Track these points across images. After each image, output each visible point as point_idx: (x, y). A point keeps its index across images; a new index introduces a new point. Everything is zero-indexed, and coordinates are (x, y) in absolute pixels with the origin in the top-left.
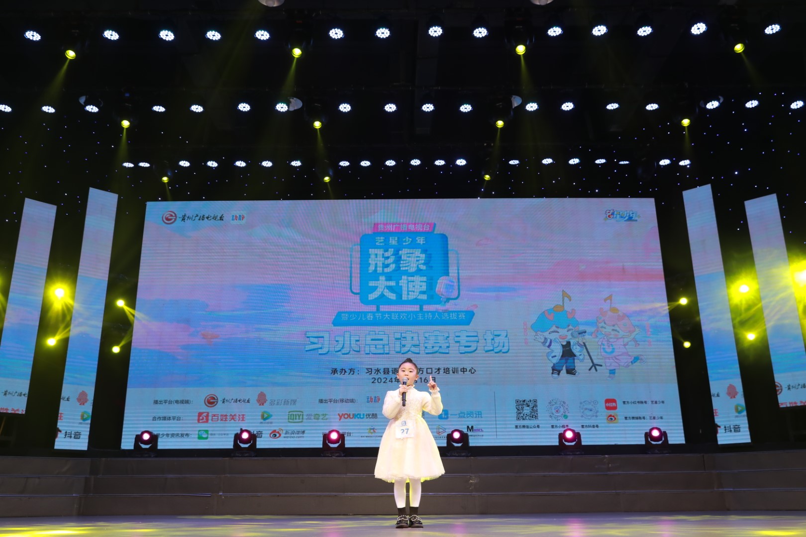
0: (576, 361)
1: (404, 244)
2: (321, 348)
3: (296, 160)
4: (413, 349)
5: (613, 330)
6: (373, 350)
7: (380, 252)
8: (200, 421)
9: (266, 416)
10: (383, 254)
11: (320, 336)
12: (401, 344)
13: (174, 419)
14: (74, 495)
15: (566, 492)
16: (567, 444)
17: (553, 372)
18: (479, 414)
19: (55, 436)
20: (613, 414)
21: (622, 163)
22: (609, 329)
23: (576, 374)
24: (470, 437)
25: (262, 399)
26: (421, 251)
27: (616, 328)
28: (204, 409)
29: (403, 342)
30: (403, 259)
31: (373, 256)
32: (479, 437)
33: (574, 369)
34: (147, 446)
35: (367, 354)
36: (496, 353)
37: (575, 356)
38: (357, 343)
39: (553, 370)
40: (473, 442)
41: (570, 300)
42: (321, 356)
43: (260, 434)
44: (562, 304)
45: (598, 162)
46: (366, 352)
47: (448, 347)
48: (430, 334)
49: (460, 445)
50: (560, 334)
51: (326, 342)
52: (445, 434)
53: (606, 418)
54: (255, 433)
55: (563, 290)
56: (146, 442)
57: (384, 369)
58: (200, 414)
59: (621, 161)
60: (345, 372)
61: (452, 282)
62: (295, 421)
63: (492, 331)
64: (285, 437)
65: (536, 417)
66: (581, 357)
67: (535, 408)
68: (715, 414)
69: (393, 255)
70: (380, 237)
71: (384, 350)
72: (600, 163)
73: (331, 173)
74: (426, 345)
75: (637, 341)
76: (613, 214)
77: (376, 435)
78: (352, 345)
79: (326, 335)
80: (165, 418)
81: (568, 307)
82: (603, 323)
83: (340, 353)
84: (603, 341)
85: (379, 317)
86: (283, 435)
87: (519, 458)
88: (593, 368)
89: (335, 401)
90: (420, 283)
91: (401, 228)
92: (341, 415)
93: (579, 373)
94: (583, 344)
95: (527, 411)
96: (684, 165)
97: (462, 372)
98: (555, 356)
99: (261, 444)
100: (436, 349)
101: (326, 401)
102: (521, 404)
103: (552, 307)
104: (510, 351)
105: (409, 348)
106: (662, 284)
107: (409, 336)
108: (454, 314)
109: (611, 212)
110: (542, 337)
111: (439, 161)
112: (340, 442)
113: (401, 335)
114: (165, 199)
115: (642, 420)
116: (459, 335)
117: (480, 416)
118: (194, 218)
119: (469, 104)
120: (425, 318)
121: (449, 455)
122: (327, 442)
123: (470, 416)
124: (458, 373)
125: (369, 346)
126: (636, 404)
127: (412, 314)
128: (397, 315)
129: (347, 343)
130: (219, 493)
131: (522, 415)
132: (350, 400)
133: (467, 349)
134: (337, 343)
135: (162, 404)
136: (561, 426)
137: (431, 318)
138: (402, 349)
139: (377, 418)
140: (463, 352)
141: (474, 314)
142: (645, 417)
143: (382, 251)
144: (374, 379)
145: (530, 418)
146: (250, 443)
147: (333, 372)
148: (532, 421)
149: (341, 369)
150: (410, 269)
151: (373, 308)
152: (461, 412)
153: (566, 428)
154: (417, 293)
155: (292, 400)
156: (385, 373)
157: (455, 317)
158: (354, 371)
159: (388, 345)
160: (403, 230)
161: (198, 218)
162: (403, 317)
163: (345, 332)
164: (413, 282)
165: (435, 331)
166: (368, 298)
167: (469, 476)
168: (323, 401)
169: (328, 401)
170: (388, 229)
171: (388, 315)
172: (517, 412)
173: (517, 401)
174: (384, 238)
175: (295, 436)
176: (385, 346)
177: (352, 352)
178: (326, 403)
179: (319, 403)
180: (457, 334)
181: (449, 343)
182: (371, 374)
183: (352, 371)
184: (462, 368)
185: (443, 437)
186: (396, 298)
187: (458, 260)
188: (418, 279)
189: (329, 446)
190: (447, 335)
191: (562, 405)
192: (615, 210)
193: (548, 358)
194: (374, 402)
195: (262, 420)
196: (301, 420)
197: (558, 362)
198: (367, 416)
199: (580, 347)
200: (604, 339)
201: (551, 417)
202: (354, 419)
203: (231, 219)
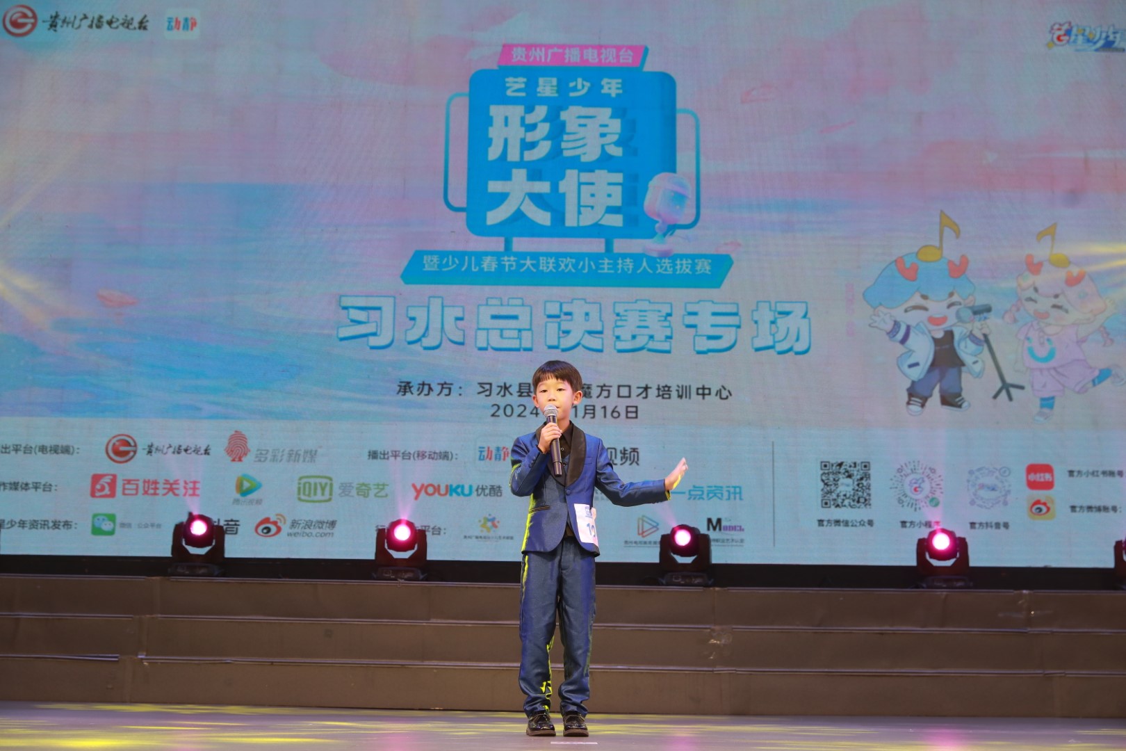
0: (964, 375)
1: (572, 94)
2: (374, 334)
4: (590, 341)
5: (1055, 306)
6: (496, 341)
7: (517, 111)
8: (98, 494)
9: (246, 485)
10: (523, 119)
11: (370, 305)
12: (559, 328)
13: (36, 488)
16: (935, 563)
17: (910, 400)
18: (735, 493)
20: (1043, 501)
22: (1044, 304)
23: (965, 405)
24: (712, 543)
25: (237, 448)
26: (613, 110)
27: (1061, 301)
28: (106, 466)
29: (565, 326)
30: (569, 128)
31: (498, 121)
32: (734, 543)
33: (960, 395)
36: (780, 353)
37: (962, 364)
38: (458, 322)
39: (912, 393)
40: (719, 556)
41: (958, 234)
42: (375, 351)
43: (233, 526)
44: (937, 244)
46: (480, 345)
47: (670, 338)
48: (628, 307)
49: (688, 560)
50: (931, 312)
51: (387, 320)
52: (657, 537)
53: (1027, 505)
54: (222, 523)
55: (942, 211)
57: (520, 384)
58: (96, 478)
60: (430, 389)
61: (684, 187)
62: (316, 498)
63: (773, 302)
64: (290, 535)
65: (867, 502)
66: (977, 368)
67: (865, 483)
69: (545, 120)
70: (516, 77)
71: (520, 342)
74: (618, 332)
75: (1109, 334)
76: (1068, 33)
77: (501, 531)
78: (447, 329)
79: (387, 305)
80: (15, 486)
81: (952, 252)
82: (1032, 289)
83: (417, 347)
84: (1027, 334)
85: (511, 266)
86: (286, 529)
87: (825, 591)
88: (1004, 393)
89: (406, 456)
90: (606, 189)
91: (567, 56)
92: (418, 487)
94: (982, 338)
95: (846, 486)
97: (701, 397)
98: (917, 364)
99: (235, 548)
100: (641, 341)
101: (385, 456)
102: (832, 472)
103: (916, 250)
104: (813, 349)
105: (576, 340)
107: (578, 310)
108: (684, 262)
109: (1066, 27)
110: (887, 319)
112: (416, 548)
113: (561, 306)
115: (1112, 513)
116: (695, 310)
117: (738, 496)
118: (77, 23)
120: (618, 270)
121: (664, 582)
122: (386, 547)
123: (715, 495)
124: (690, 398)
125: (486, 331)
126: (1098, 476)
127: (587, 259)
128: (553, 260)
129: (435, 325)
130: (137, 655)
131: (834, 496)
132: (440, 453)
133: (713, 344)
134: (413, 322)
135: (9, 453)
136: (923, 522)
137: (631, 270)
138: (561, 339)
139: (501, 496)
140: (705, 349)
141: (731, 263)
142: (1118, 507)
143: (519, 110)
144: (496, 408)
145: (852, 503)
146: (210, 544)
147: (402, 390)
148: (857, 510)
149: (421, 382)
150: (585, 154)
151: (497, 244)
152: (694, 487)
153: (935, 527)
154: (600, 210)
155: (306, 452)
156: (520, 396)
157: (687, 267)
158: (450, 389)
159: (530, 329)
160: (569, 62)
161: (87, 22)
162: (567, 266)
163: (430, 297)
164: (592, 184)
165: (642, 300)
166: (485, 219)
167: (709, 630)
168: (379, 455)
169: (390, 454)
170: (535, 57)
171: (531, 260)
172: (822, 490)
173: (823, 464)
174: (525, 80)
175: (315, 531)
176: (524, 334)
177: (446, 344)
178: (384, 458)
179: (369, 459)
180: (691, 308)
181: (672, 329)
182: (490, 395)
183: (446, 387)
184: (701, 386)
185: (650, 542)
186: (552, 222)
187: (698, 134)
188: (602, 177)
189: (390, 556)
190: (666, 309)
191: (928, 476)
192: (1073, 24)
193: (899, 367)
194: (496, 458)
195: (238, 496)
196: (327, 496)
197: (922, 377)
198: (480, 491)
199: (977, 344)
200: (1032, 325)
201: (900, 501)
202: (448, 496)
203: (167, 24)
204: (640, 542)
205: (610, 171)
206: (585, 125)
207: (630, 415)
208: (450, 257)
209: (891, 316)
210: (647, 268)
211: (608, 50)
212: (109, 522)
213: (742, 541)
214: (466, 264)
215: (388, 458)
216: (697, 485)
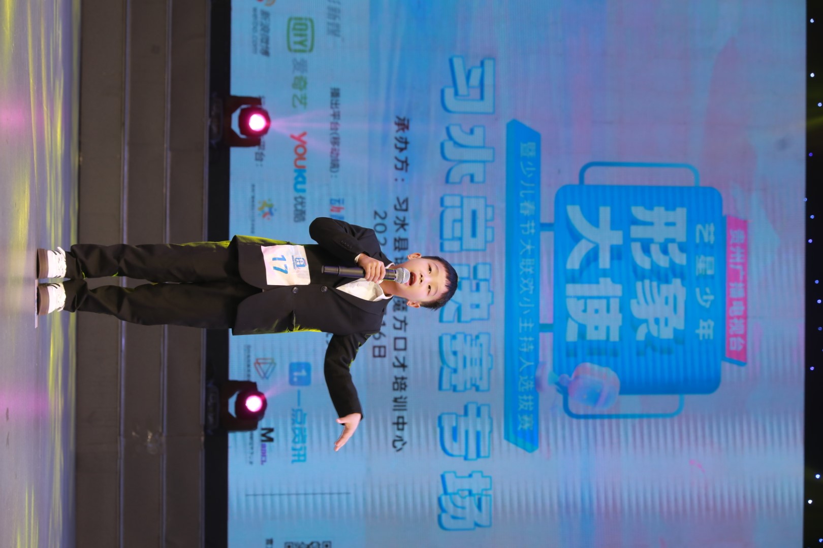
1: (698, 290)
2: (456, 93)
4: (451, 308)
6: (449, 216)
7: (680, 233)
10: (673, 241)
18: (299, 455)
24: (248, 434)
26: (681, 331)
29: (466, 284)
30: (664, 287)
31: (671, 216)
32: (249, 456)
35: (442, 199)
36: (439, 500)
38: (467, 179)
40: (237, 441)
42: (439, 94)
46: (446, 199)
47: (454, 389)
48: (485, 348)
49: (232, 409)
51: (470, 106)
52: (255, 378)
57: (406, 240)
60: (401, 150)
61: (606, 403)
62: (292, 33)
63: (490, 492)
64: (255, 10)
69: (672, 263)
70: (715, 234)
71: (449, 240)
74: (460, 337)
77: (259, 220)
78: (461, 165)
79: (486, 106)
83: (444, 136)
85: (526, 229)
90: (604, 326)
91: (735, 284)
97: (395, 421)
100: (451, 361)
104: (444, 533)
107: (482, 297)
108: (531, 403)
112: (243, 137)
113: (486, 280)
116: (482, 414)
117: (296, 458)
120: (523, 337)
121: (210, 386)
122: (244, 106)
123: (295, 436)
124: (395, 410)
127: (533, 305)
128: (530, 270)
129: (467, 154)
132: (337, 160)
134: (468, 131)
137: (522, 350)
139: (296, 221)
140: (443, 424)
141: (530, 451)
143: (681, 236)
144: (383, 215)
147: (400, 122)
149: (409, 140)
150: (638, 303)
151: (547, 216)
152: (305, 414)
154: (581, 318)
155: (338, 26)
156: (395, 240)
157: (525, 406)
158: (402, 169)
159: (462, 250)
160: (729, 287)
162: (526, 285)
163: (493, 149)
164: (608, 310)
165: (492, 361)
166: (573, 203)
167: (160, 430)
168: (335, 99)
169: (336, 110)
170: (734, 253)
171: (532, 250)
172: (303, 543)
173: (329, 544)
174: (712, 242)
175: (258, 35)
176: (459, 243)
177: (447, 165)
178: (332, 104)
179: (332, 89)
180: (484, 411)
181: (463, 391)
182: (396, 209)
183: (404, 165)
184: (406, 420)
185: (249, 371)
186: (570, 270)
187: (656, 416)
188: (615, 321)
189: (234, 110)
190: (483, 385)
196: (294, 47)
198: (300, 200)
202: (294, 168)
204: (249, 361)
205: (621, 328)
206: (667, 303)
207: (377, 350)
208: (533, 169)
210: (525, 366)
211: (742, 326)
213: (251, 463)
214: (528, 185)
215: (332, 108)
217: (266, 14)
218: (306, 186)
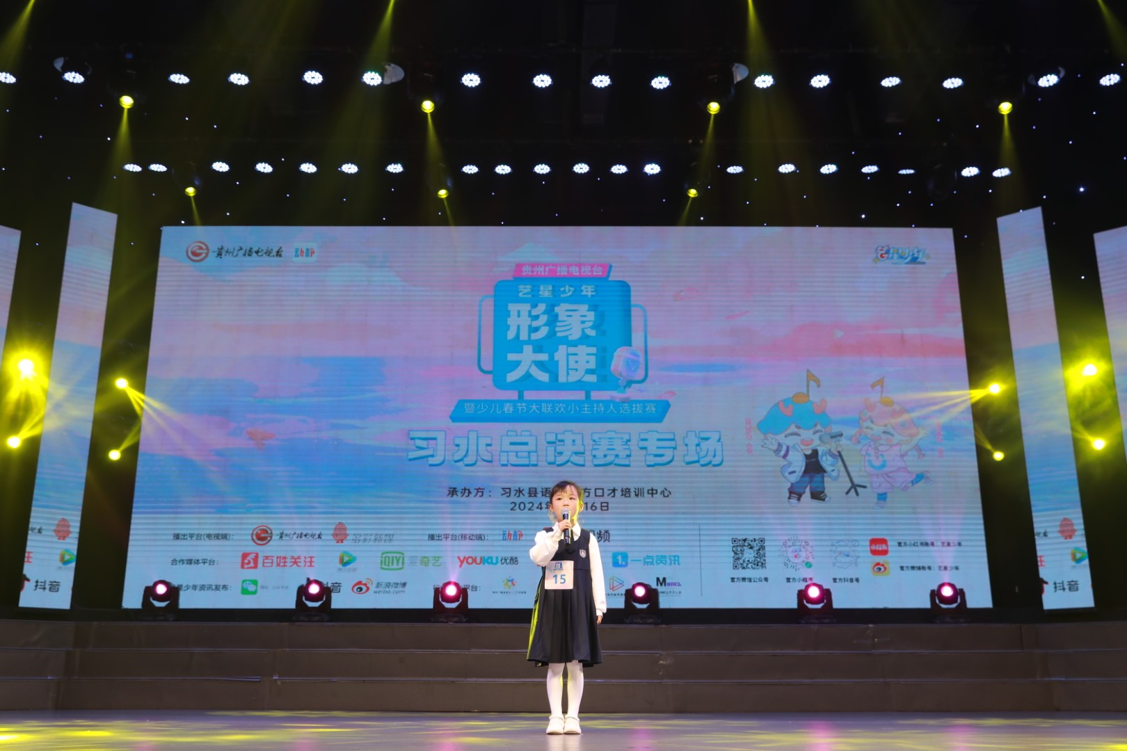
0: (826, 479)
1: (562, 296)
2: (432, 456)
3: (396, 162)
4: (575, 459)
5: (885, 432)
6: (513, 460)
7: (525, 308)
8: (246, 566)
9: (346, 559)
10: (530, 312)
11: (429, 436)
12: (555, 450)
13: (204, 563)
14: (49, 678)
15: (807, 681)
16: (810, 606)
17: (790, 496)
18: (675, 560)
19: (20, 587)
20: (881, 562)
21: (903, 172)
22: (877, 429)
23: (826, 499)
24: (660, 595)
25: (340, 534)
26: (589, 306)
28: (252, 547)
29: (559, 449)
30: (560, 318)
31: (513, 313)
32: (675, 594)
33: (823, 492)
34: (163, 604)
35: (503, 465)
36: (703, 466)
37: (825, 471)
38: (488, 448)
39: (791, 493)
40: (665, 602)
41: (819, 386)
42: (433, 467)
43: (337, 586)
44: (804, 390)
45: (866, 170)
46: (502, 463)
47: (629, 456)
48: (601, 436)
49: (644, 606)
50: (801, 438)
51: (441, 446)
52: (623, 591)
53: (871, 566)
54: (329, 585)
55: (808, 370)
56: (160, 598)
57: (530, 489)
59: (903, 169)
60: (470, 492)
61: (637, 356)
62: (391, 567)
63: (697, 432)
64: (375, 592)
65: (763, 565)
66: (834, 474)
67: (761, 552)
68: (1039, 564)
69: (544, 313)
70: (525, 285)
71: (530, 461)
72: (869, 172)
73: (449, 185)
74: (594, 453)
75: (921, 450)
76: (887, 252)
77: (518, 588)
78: (480, 453)
79: (440, 436)
80: (190, 562)
82: (869, 422)
83: (461, 464)
84: (867, 450)
85: (523, 409)
86: (373, 588)
87: (736, 627)
88: (853, 490)
90: (585, 358)
91: (558, 271)
92: (462, 559)
93: (830, 498)
94: (837, 454)
95: (749, 555)
96: (1000, 176)
97: (650, 495)
98: (794, 472)
99: (338, 602)
100: (610, 459)
101: (439, 537)
102: (739, 545)
103: (791, 396)
104: (724, 463)
105: (567, 459)
106: (963, 361)
107: (568, 438)
108: (638, 405)
109: (886, 248)
110: (774, 442)
111: (618, 166)
112: (461, 600)
113: (556, 436)
114: (190, 223)
115: (927, 570)
116: (646, 438)
117: (676, 562)
118: (235, 254)
119: (666, 76)
120: (593, 411)
121: (626, 621)
122: (440, 600)
123: (661, 562)
124: (643, 496)
125: (506, 454)
126: (917, 546)
127: (573, 404)
128: (551, 405)
129: (473, 448)
130: (272, 677)
131: (741, 561)
132: (477, 535)
133: (659, 460)
134: (457, 448)
135: (186, 539)
136: (802, 578)
137: (602, 411)
138: (557, 458)
140: (652, 463)
141: (670, 405)
142: (932, 566)
143: (527, 307)
144: (513, 505)
145: (753, 566)
146: (322, 600)
147: (451, 493)
148: (756, 571)
149: (463, 488)
150: (571, 335)
151: (514, 395)
152: (647, 556)
153: (809, 582)
154: (582, 372)
155: (386, 535)
156: (530, 496)
157: (640, 409)
158: (483, 492)
159: (536, 451)
160: (560, 275)
161: (241, 253)
162: (560, 409)
163: (469, 431)
164: (576, 354)
165: (610, 431)
166: (505, 378)
167: (658, 655)
168: (436, 538)
169: (443, 537)
170: (538, 272)
171: (536, 405)
172: (733, 557)
173: (733, 540)
174: (531, 287)
175: (392, 589)
176: (532, 454)
177: (480, 462)
178: (439, 540)
179: (429, 540)
180: (643, 436)
181: (630, 451)
182: (510, 496)
183: (480, 491)
184: (650, 488)
185: (618, 594)
186: (550, 380)
187: (646, 321)
188: (583, 350)
189: (443, 606)
190: (626, 437)
191: (804, 547)
192: (890, 246)
193: (783, 475)
194: (514, 539)
195: (341, 566)
196: (400, 565)
197: (798, 479)
198: (503, 561)
199: (834, 458)
200: (870, 445)
201: (786, 564)
202: (482, 564)
203: (294, 254)
204: (612, 594)
205: (587, 346)
206: (571, 316)
207: (603, 508)
208: (482, 404)
209: (776, 440)
210: (613, 409)
211: (586, 267)
212: (252, 585)
213: (680, 593)
214: (493, 408)
215: (442, 540)
216: (649, 555)
217: (378, 585)
218: (494, 555)
